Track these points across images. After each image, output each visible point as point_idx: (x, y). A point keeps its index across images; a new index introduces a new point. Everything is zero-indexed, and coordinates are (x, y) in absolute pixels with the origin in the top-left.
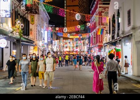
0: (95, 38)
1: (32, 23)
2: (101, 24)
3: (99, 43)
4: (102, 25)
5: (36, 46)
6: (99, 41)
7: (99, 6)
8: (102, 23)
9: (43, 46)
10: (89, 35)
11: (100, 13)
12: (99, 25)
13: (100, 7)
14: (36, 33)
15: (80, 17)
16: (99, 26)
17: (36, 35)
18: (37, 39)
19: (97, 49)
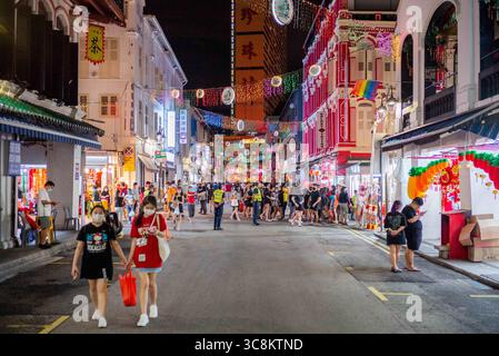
0: (322, 130)
1: (91, 55)
2: (346, 83)
3: (340, 146)
4: (349, 86)
5: (132, 155)
6: (341, 140)
7: (338, 23)
8: (349, 81)
9: (158, 155)
10: (299, 127)
11: (344, 46)
12: (342, 86)
13: (342, 28)
14: (129, 109)
15: (291, 13)
16: (342, 89)
17: (129, 118)
18: (132, 129)
19: (333, 167)
